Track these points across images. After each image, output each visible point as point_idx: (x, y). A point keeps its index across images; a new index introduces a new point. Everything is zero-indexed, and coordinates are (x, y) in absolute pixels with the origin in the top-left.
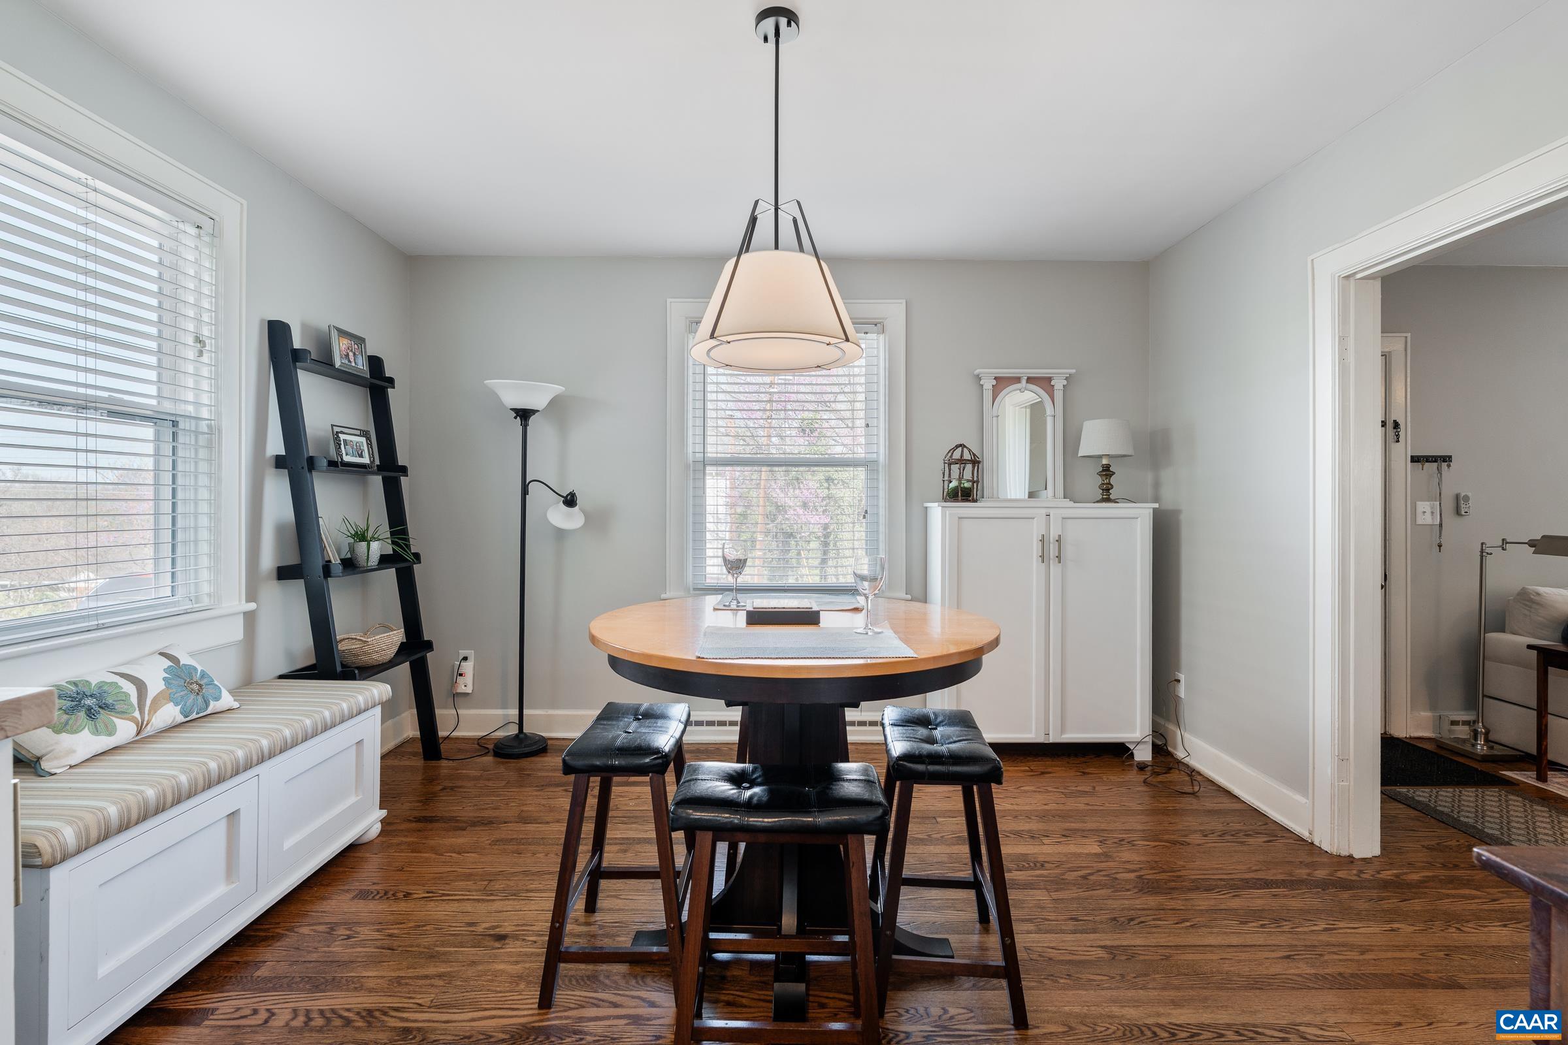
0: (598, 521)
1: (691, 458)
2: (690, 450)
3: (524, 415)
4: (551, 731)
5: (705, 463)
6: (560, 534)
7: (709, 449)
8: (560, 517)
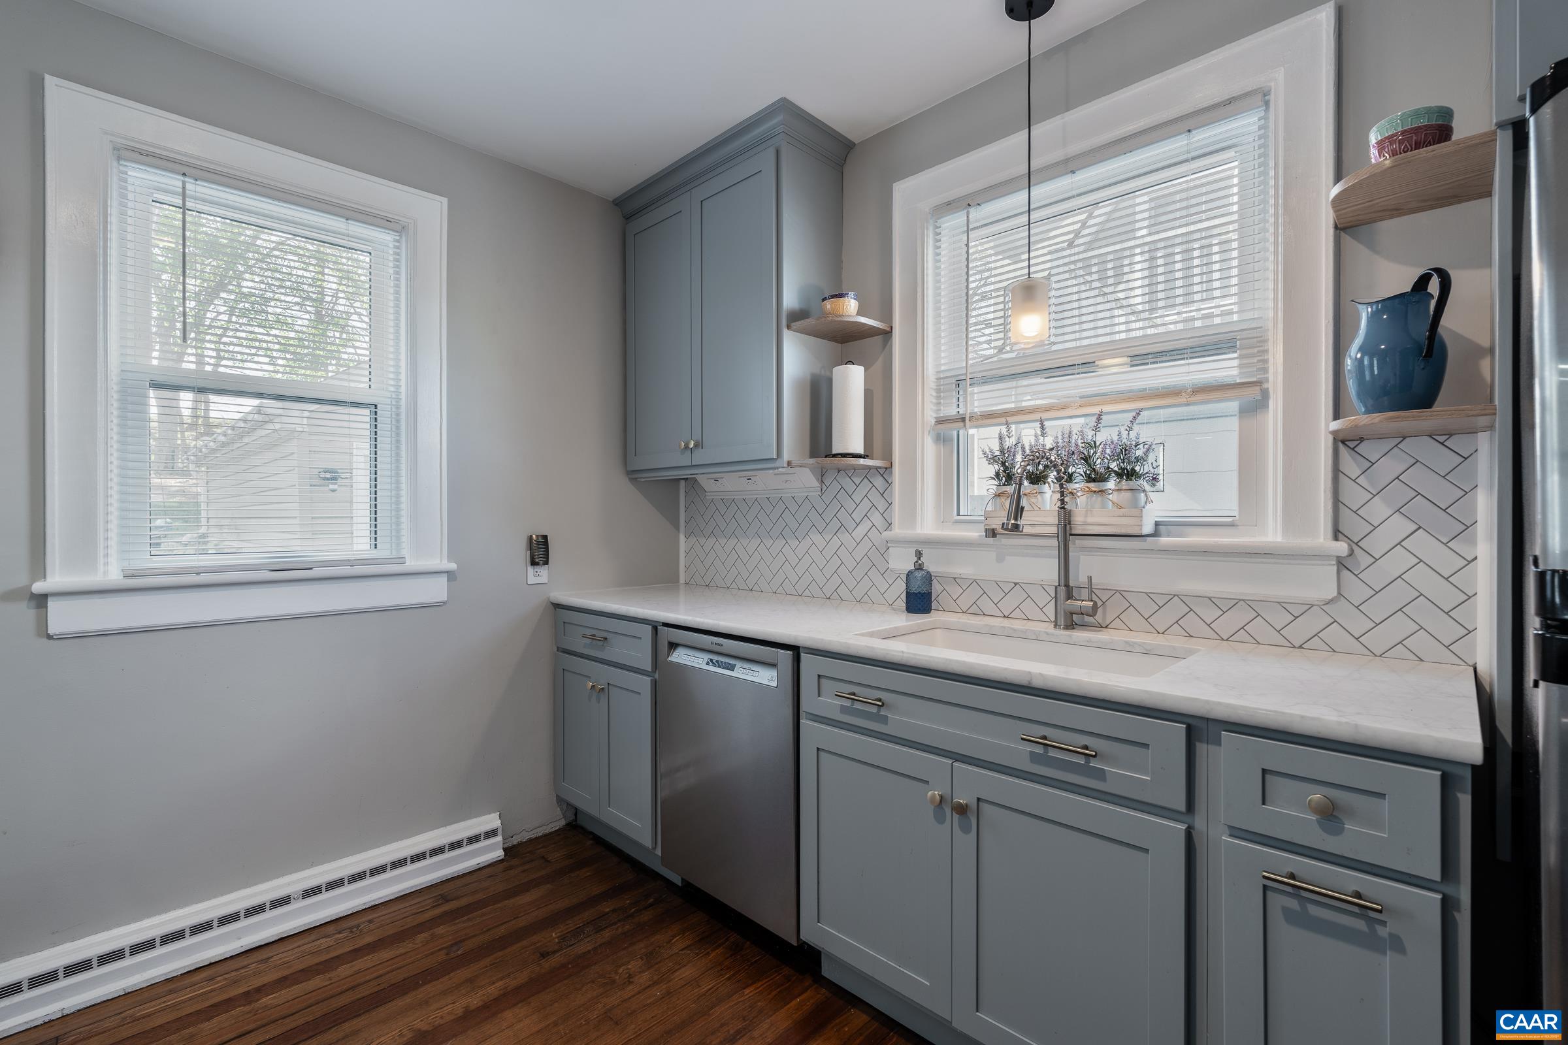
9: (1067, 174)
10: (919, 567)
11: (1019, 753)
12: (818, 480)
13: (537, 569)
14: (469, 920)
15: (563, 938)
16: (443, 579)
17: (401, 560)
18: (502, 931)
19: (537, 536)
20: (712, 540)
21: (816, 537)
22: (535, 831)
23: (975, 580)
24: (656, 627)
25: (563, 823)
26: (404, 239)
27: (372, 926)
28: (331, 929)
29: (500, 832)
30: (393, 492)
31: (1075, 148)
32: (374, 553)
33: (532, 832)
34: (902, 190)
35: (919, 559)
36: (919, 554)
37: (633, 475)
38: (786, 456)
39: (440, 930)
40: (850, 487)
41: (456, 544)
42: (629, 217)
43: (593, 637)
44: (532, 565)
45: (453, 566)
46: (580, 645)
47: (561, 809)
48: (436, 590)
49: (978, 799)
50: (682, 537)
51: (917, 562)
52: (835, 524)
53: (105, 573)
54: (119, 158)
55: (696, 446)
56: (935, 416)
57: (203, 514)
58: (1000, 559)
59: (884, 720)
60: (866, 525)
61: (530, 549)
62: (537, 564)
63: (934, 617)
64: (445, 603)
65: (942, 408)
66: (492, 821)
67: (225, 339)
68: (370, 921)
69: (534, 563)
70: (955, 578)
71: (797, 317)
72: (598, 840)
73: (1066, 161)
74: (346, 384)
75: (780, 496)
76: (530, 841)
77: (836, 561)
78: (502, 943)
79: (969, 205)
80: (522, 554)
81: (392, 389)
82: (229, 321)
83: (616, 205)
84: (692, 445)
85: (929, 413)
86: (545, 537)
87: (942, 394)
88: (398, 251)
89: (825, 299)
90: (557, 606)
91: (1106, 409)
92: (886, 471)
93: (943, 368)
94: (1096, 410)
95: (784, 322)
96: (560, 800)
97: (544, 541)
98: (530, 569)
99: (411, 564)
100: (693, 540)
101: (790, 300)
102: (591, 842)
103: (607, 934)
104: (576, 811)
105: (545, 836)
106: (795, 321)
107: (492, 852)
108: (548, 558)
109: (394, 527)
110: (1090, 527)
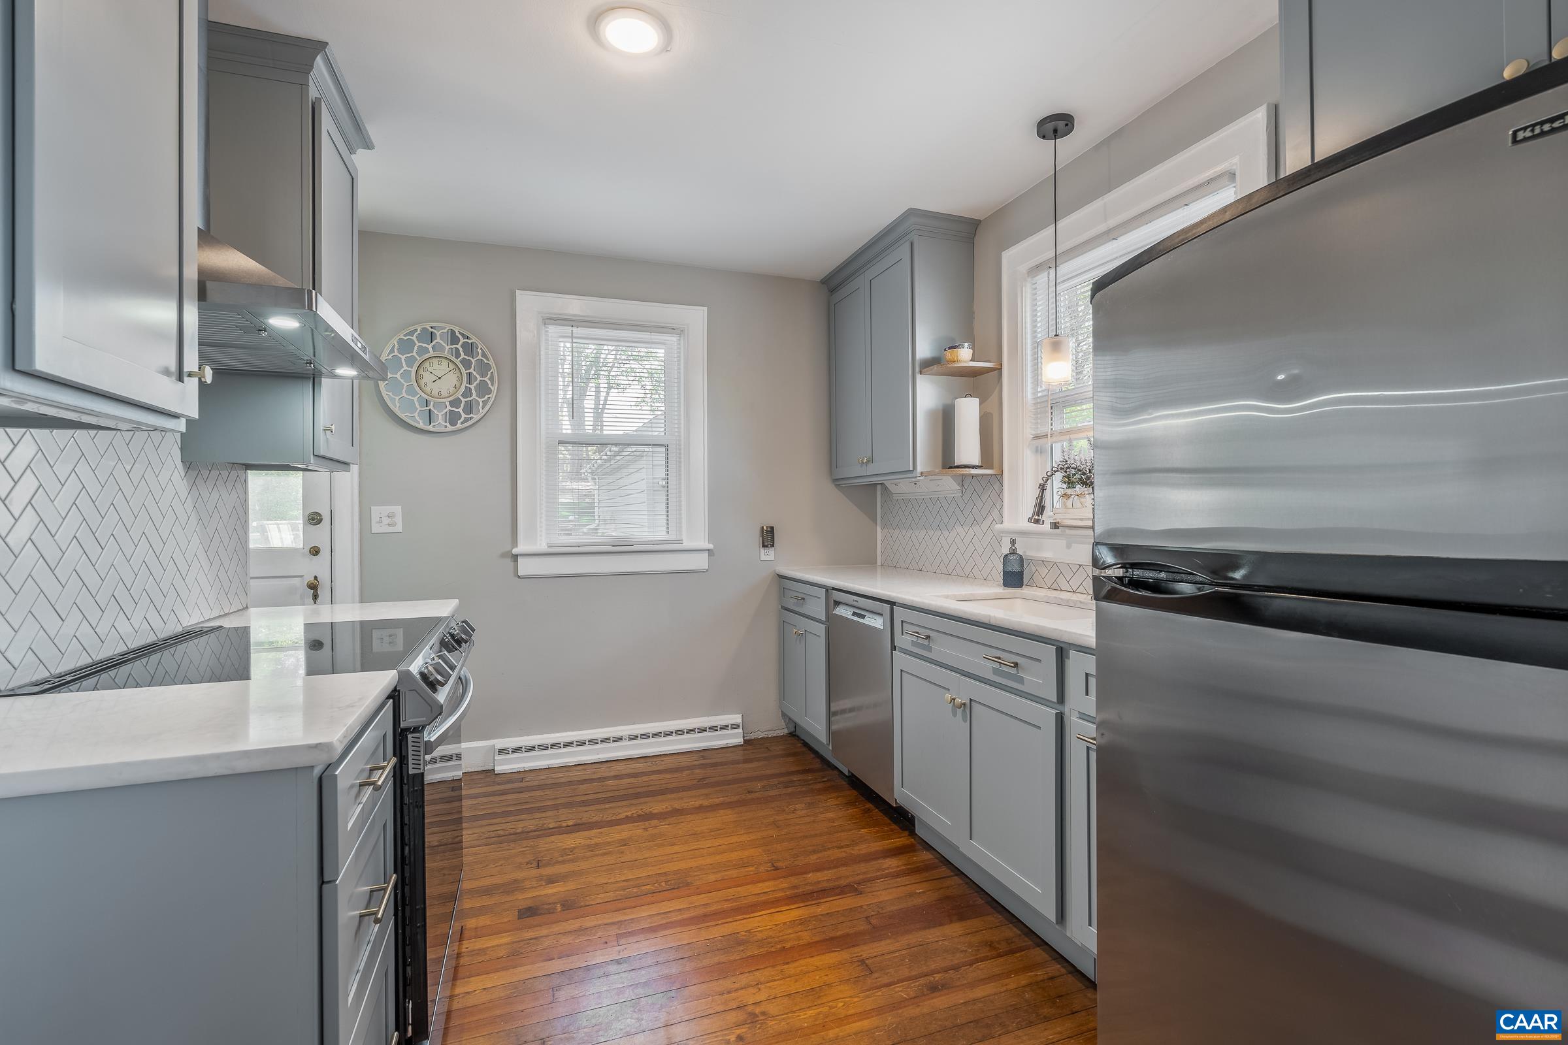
9: (1110, 241)
10: (1013, 552)
11: (986, 669)
12: (959, 485)
13: (767, 550)
14: (714, 769)
15: (764, 787)
16: (706, 555)
17: (680, 542)
18: (730, 777)
19: (767, 527)
20: (897, 531)
21: (959, 529)
22: (767, 733)
24: (828, 590)
25: (786, 731)
26: (682, 338)
27: (663, 763)
28: (642, 760)
29: (741, 726)
30: (678, 499)
31: (1112, 223)
32: (667, 537)
33: (764, 733)
34: (1008, 256)
35: (1013, 545)
36: (1013, 542)
37: (837, 482)
38: (919, 469)
39: (697, 771)
41: (713, 532)
42: (832, 291)
43: (797, 598)
44: (763, 547)
45: (711, 546)
46: (791, 604)
47: (785, 721)
48: (700, 562)
49: (971, 700)
50: (879, 529)
51: (1011, 548)
53: (540, 544)
54: (545, 324)
55: (868, 461)
56: (1034, 432)
57: (596, 513)
58: (1069, 546)
59: (929, 649)
60: (989, 519)
61: (763, 536)
62: (767, 546)
63: (1025, 591)
64: (707, 570)
65: (1039, 426)
66: (737, 719)
67: (612, 373)
68: (662, 761)
69: (764, 546)
70: (1043, 561)
71: (928, 364)
72: (805, 744)
74: (650, 433)
75: (937, 496)
76: (763, 738)
77: (971, 548)
78: (729, 782)
79: (1050, 267)
80: (758, 540)
81: (676, 434)
82: (615, 359)
83: (823, 283)
84: (865, 461)
85: (1029, 432)
86: (772, 528)
87: (1039, 416)
88: (679, 346)
89: (945, 350)
90: (781, 577)
92: (999, 477)
93: (1039, 395)
95: (917, 369)
96: (784, 715)
97: (771, 530)
98: (762, 550)
99: (687, 544)
100: (886, 530)
101: (924, 349)
102: (800, 745)
103: (790, 790)
104: (796, 725)
105: (772, 737)
106: (925, 368)
107: (735, 738)
108: (774, 543)
109: (678, 521)
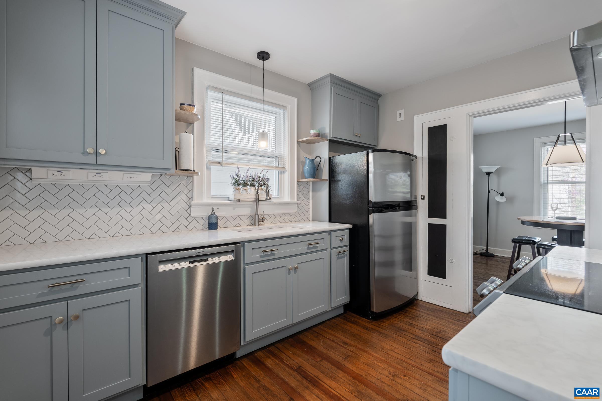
0: (510, 200)
1: (542, 182)
2: (542, 180)
3: (489, 174)
4: (496, 254)
5: (548, 183)
6: (498, 203)
7: (550, 179)
8: (499, 198)
10: (213, 214)
21: (146, 205)
23: (224, 216)
34: (198, 72)
36: (213, 209)
40: (168, 183)
49: (298, 264)
51: (213, 212)
52: (159, 199)
60: (178, 199)
73: (251, 97)
79: (222, 93)
91: (250, 167)
94: (248, 167)
110: (262, 199)
